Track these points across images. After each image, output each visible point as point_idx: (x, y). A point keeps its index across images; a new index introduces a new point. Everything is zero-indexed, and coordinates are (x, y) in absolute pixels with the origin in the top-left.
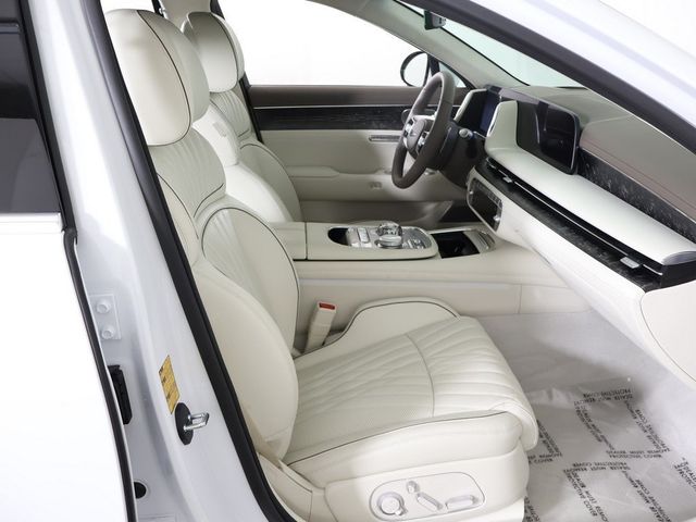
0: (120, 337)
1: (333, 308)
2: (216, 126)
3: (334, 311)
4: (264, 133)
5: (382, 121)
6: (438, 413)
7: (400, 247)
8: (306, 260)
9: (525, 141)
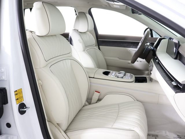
0: (6, 80)
1: (99, 93)
2: (79, 40)
3: (99, 94)
4: (101, 47)
5: (134, 46)
6: (113, 127)
7: (122, 78)
8: (94, 78)
9: (169, 51)
